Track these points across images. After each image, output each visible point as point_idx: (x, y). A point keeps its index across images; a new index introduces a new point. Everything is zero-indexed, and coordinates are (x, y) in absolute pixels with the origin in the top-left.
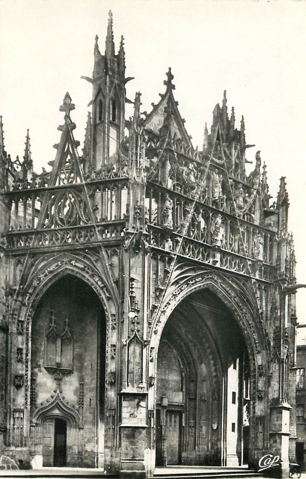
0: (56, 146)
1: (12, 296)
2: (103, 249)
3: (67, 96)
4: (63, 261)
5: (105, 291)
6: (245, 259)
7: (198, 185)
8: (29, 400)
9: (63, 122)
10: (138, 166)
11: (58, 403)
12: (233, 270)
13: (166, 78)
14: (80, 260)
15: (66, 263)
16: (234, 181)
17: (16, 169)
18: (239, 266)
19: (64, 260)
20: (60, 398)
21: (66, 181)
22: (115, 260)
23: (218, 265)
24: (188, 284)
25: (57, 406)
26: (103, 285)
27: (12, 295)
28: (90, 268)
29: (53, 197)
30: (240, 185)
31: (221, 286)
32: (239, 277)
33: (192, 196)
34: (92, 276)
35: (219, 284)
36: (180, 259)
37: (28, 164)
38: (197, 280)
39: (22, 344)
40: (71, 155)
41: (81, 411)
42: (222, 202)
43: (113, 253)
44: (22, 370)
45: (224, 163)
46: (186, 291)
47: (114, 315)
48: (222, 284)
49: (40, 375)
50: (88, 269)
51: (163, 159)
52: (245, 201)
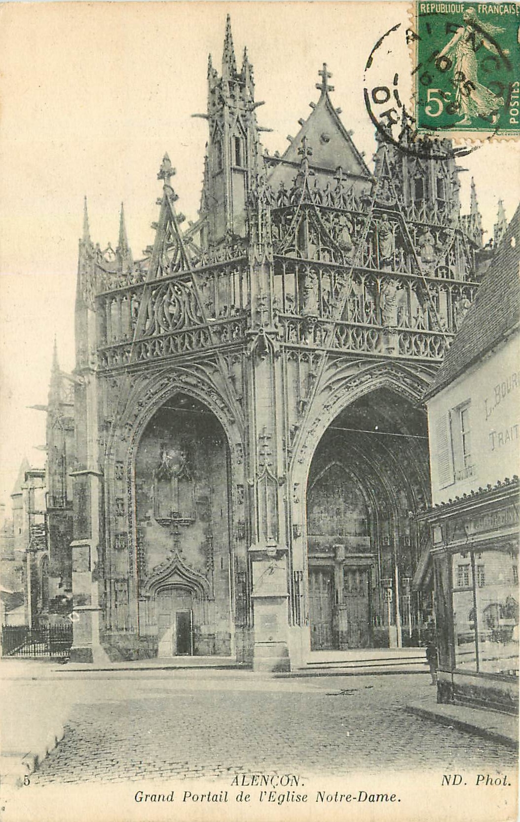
0: (155, 226)
1: (107, 431)
2: (221, 357)
3: (166, 159)
4: (170, 378)
5: (226, 412)
6: (442, 336)
7: (355, 244)
8: (135, 566)
9: (161, 195)
10: (260, 240)
11: (176, 567)
12: (421, 357)
13: (320, 80)
14: (192, 375)
15: (174, 380)
16: (415, 224)
17: (108, 259)
18: (432, 349)
19: (171, 376)
20: (180, 559)
21: (169, 270)
22: (237, 369)
23: (395, 354)
24: (348, 387)
25: (176, 571)
26: (223, 405)
27: (107, 428)
28: (206, 384)
29: (154, 292)
30: (426, 229)
31: (405, 382)
32: (432, 365)
33: (347, 262)
34: (209, 394)
35: (401, 379)
36: (333, 355)
37: (122, 250)
38: (363, 379)
39: (123, 492)
40: (175, 235)
41: (209, 576)
42: (398, 259)
43: (234, 361)
44: (124, 526)
45: (396, 204)
46: (346, 398)
47: (239, 445)
48: (405, 379)
49: (149, 529)
50: (203, 385)
51: (300, 219)
52: (437, 250)
